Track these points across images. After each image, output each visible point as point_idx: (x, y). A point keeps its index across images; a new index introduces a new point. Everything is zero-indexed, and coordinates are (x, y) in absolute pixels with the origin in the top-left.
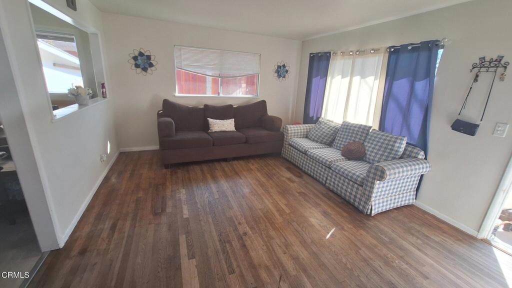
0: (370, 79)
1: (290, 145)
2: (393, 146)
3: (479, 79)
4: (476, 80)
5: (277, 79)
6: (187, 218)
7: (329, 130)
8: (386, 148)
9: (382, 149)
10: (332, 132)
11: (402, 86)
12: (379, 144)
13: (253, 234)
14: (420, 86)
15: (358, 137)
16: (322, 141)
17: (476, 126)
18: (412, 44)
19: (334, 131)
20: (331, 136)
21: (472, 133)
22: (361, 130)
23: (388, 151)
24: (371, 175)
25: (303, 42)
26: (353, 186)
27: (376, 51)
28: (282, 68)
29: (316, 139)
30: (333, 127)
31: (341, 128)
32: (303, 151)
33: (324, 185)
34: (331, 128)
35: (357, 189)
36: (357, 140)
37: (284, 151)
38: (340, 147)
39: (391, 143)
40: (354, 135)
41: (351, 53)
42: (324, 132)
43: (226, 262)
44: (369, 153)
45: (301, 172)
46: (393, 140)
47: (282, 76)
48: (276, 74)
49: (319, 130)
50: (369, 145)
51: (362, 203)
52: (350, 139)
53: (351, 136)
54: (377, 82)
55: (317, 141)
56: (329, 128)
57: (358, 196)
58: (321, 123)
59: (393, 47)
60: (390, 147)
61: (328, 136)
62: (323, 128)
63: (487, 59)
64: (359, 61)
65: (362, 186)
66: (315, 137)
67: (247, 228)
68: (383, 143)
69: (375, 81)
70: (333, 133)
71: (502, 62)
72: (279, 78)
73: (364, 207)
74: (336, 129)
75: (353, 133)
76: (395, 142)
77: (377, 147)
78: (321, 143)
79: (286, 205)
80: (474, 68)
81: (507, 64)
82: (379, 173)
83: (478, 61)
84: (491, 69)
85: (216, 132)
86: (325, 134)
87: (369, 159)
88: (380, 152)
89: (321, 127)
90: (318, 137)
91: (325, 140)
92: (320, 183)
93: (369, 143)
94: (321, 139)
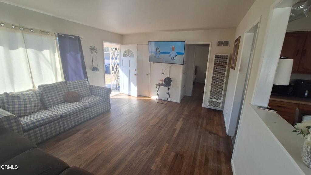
0: (47, 53)
3: (93, 53)
7: (35, 97)
16: (38, 108)
20: (40, 100)
22: (63, 85)
23: (86, 87)
26: (103, 104)
27: (45, 33)
30: (36, 94)
39: (85, 83)
41: (13, 27)
56: (33, 96)
57: (106, 106)
64: (30, 37)
65: (106, 101)
68: (82, 85)
69: (55, 54)
80: (90, 50)
83: (90, 47)
84: (94, 50)
89: (25, 99)
90: (33, 108)
91: (39, 107)
92: (86, 121)
93: (74, 89)
94: (36, 108)
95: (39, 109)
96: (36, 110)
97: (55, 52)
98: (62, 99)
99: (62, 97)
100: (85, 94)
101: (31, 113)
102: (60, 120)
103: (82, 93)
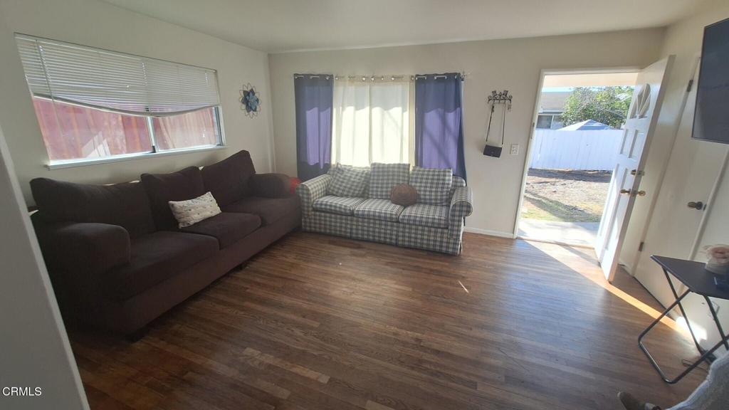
0: (396, 111)
1: (315, 210)
2: (444, 180)
3: (495, 109)
4: (493, 111)
5: (247, 113)
6: (330, 380)
7: (358, 177)
8: (438, 184)
9: (434, 186)
10: (363, 179)
11: (432, 118)
12: (429, 181)
13: (423, 334)
14: (451, 117)
15: (401, 178)
16: (353, 193)
17: (500, 149)
18: (437, 75)
19: (365, 178)
20: (363, 184)
21: (498, 155)
22: (401, 170)
23: (440, 186)
24: (457, 213)
25: (269, 55)
26: (436, 232)
27: (398, 79)
28: (251, 94)
29: (345, 193)
30: (363, 173)
31: (374, 172)
32: (348, 212)
33: (396, 245)
34: (360, 175)
35: (442, 233)
36: (401, 182)
37: (305, 222)
38: (382, 195)
39: (441, 177)
40: (396, 177)
41: (364, 79)
42: (354, 182)
43: (454, 382)
44: (422, 193)
45: (352, 241)
46: (442, 173)
47: (254, 108)
48: (244, 106)
49: (345, 181)
50: (418, 184)
51: (451, 246)
52: (393, 183)
53: (393, 179)
54: (406, 114)
55: (347, 196)
56: (357, 175)
57: (445, 240)
58: (343, 171)
59: (417, 75)
60: (441, 182)
61: (360, 185)
62: (350, 177)
63: (498, 93)
64: (377, 89)
65: (447, 228)
66: (343, 190)
67: (409, 332)
68: (433, 179)
69: (404, 114)
70: (364, 181)
71: (508, 96)
72: (248, 112)
73: (454, 248)
74: (366, 174)
75: (393, 175)
76: (445, 175)
77: (429, 185)
78: (352, 197)
79: (396, 284)
80: (489, 100)
81: (511, 97)
82: (465, 209)
83: (491, 95)
84: (501, 101)
85: (195, 224)
86: (355, 184)
87: (425, 199)
88: (434, 189)
89: (346, 176)
90: (347, 189)
91: (357, 192)
92: (388, 244)
93: (416, 182)
94: (352, 191)
95: (355, 195)
96: (350, 194)
97: (406, 111)
98: (389, 193)
99: (390, 189)
100: (431, 199)
101: (342, 196)
102: (349, 218)
103: (425, 195)
